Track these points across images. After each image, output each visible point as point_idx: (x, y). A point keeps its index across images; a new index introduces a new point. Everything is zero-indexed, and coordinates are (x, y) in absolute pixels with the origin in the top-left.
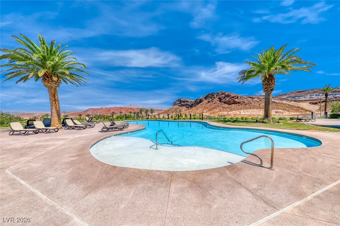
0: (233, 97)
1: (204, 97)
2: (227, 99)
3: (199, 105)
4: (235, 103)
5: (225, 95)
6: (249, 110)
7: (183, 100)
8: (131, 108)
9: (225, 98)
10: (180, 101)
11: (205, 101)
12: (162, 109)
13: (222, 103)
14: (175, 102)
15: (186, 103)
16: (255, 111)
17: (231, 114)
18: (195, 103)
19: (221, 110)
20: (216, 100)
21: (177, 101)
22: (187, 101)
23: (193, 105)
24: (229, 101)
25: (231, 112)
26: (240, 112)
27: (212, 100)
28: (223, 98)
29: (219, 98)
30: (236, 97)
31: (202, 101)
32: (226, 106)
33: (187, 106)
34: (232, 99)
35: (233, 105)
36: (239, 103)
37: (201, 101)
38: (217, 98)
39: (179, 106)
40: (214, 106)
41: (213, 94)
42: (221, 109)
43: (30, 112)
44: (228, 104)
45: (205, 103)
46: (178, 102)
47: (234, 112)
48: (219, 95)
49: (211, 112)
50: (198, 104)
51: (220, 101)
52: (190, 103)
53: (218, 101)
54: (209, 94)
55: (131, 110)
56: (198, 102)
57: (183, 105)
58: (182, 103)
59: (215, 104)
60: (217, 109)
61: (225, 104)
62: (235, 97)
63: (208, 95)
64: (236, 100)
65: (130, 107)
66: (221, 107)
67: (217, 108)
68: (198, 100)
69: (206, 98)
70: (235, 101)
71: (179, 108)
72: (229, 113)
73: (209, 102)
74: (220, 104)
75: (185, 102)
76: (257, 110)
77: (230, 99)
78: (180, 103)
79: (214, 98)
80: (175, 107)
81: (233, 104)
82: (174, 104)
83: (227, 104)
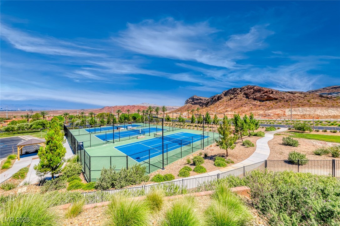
0: (267, 92)
1: (223, 94)
2: (258, 95)
3: (218, 103)
4: (270, 99)
5: (254, 89)
6: (297, 109)
7: (197, 98)
8: (143, 107)
9: (254, 93)
10: (193, 99)
11: (225, 98)
12: (174, 107)
13: (250, 100)
14: (187, 100)
15: (200, 101)
16: (308, 109)
17: (269, 114)
18: (211, 101)
19: (251, 108)
20: (241, 96)
21: (189, 99)
22: (200, 99)
23: (209, 102)
24: (261, 97)
25: (270, 111)
26: (284, 112)
27: (235, 96)
28: (251, 93)
29: (245, 94)
30: (271, 92)
31: (222, 98)
32: (258, 103)
33: (201, 104)
34: (266, 94)
35: (268, 102)
36: (276, 99)
37: (219, 98)
38: (241, 93)
39: (192, 104)
40: (239, 103)
41: (235, 90)
42: (251, 106)
43: (55, 110)
44: (260, 101)
45: (225, 100)
46: (191, 100)
47: (274, 110)
48: (245, 90)
49: (239, 111)
50: (216, 101)
51: (247, 97)
52: (204, 101)
53: (244, 97)
54: (230, 90)
55: (144, 108)
56: (215, 100)
57: (196, 104)
58: (195, 101)
59: (241, 101)
60: (245, 107)
61: (256, 101)
62: (269, 91)
63: (228, 92)
64: (271, 95)
65: (142, 105)
66: (251, 105)
67: (245, 105)
68: (215, 98)
69: (226, 95)
70: (270, 97)
71: (192, 106)
72: (267, 112)
73: (231, 99)
74: (249, 101)
75: (198, 100)
76: (312, 108)
77: (263, 95)
78: (193, 101)
79: (238, 94)
80: (188, 106)
81: (267, 100)
82: (186, 102)
83: (258, 100)
